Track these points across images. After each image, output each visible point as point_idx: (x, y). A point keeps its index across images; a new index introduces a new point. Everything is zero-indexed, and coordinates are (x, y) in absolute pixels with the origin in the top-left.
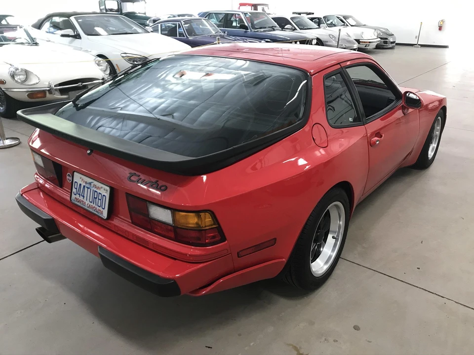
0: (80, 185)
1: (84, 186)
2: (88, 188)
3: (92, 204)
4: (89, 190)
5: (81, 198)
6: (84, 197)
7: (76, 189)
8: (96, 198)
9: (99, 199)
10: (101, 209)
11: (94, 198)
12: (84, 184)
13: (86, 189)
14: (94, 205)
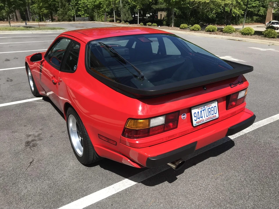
0: (198, 112)
1: (201, 111)
2: (203, 110)
3: (209, 117)
4: (205, 111)
5: (201, 119)
6: (202, 117)
7: (196, 116)
8: (210, 112)
9: (212, 111)
10: (214, 115)
11: (209, 112)
12: (201, 110)
13: (203, 112)
14: (210, 116)
